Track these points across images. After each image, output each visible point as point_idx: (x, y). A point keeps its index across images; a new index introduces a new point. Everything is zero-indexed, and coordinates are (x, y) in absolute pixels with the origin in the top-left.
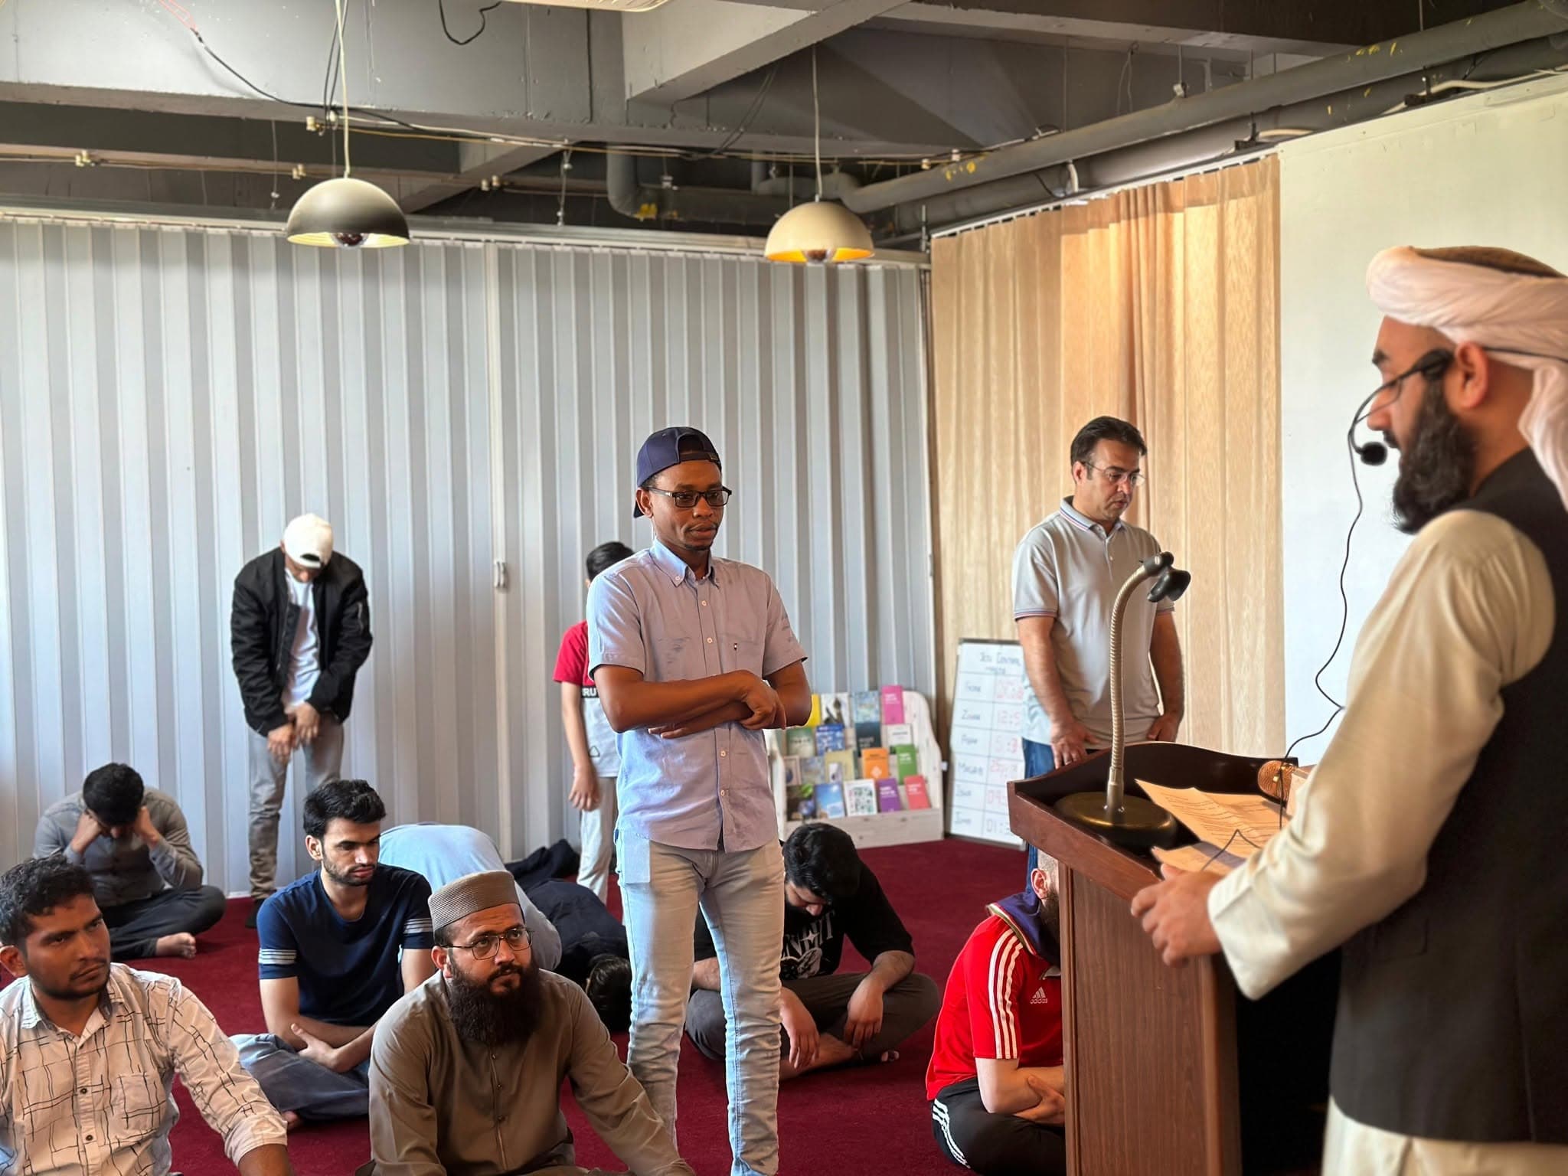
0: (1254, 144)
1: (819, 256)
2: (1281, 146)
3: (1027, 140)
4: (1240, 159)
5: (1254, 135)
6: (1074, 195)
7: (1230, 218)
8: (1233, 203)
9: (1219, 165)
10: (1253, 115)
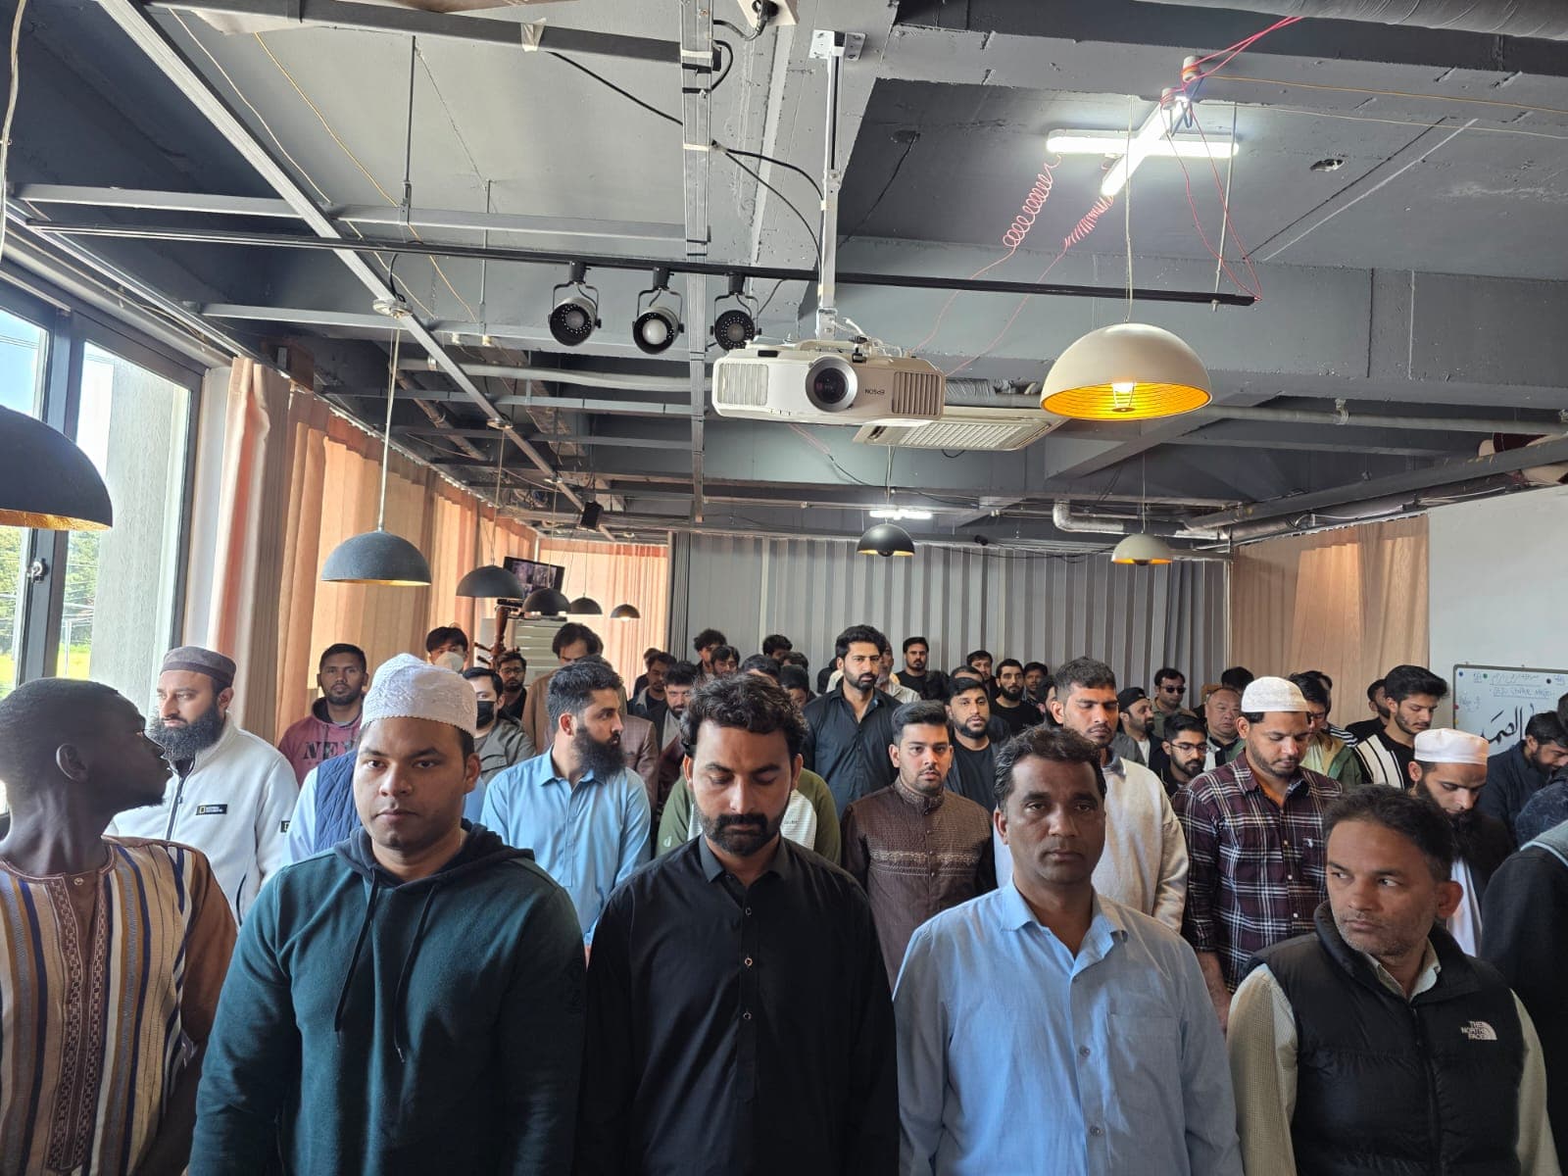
0: (1417, 507)
1: (1141, 563)
2: (1429, 509)
3: (1284, 497)
4: (1407, 515)
5: (1417, 501)
6: (1312, 528)
7: (1397, 548)
8: (1399, 540)
9: (1395, 518)
10: (1415, 491)
